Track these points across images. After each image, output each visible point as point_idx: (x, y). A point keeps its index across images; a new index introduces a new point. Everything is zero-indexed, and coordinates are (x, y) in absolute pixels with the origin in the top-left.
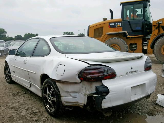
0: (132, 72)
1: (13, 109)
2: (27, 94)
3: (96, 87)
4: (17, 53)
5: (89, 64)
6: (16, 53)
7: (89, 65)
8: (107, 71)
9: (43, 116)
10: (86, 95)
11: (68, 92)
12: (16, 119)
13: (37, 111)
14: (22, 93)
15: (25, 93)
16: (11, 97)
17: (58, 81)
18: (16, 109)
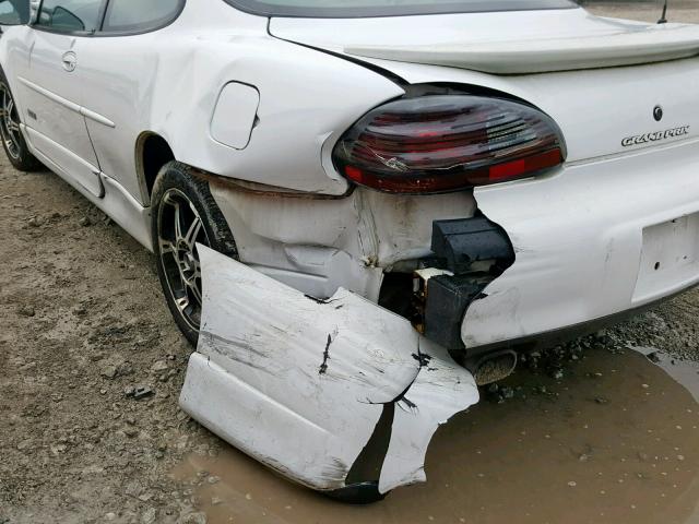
0: (656, 137)
1: (14, 307)
2: (97, 228)
3: (436, 226)
4: (39, 15)
5: (400, 81)
6: (33, 14)
7: (398, 90)
8: (509, 130)
9: (155, 352)
10: (376, 265)
11: (277, 244)
12: (19, 361)
13: (133, 321)
14: (72, 221)
15: (88, 224)
16: (16, 241)
17: (221, 182)
18: (29, 307)
